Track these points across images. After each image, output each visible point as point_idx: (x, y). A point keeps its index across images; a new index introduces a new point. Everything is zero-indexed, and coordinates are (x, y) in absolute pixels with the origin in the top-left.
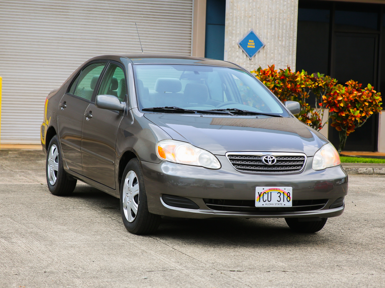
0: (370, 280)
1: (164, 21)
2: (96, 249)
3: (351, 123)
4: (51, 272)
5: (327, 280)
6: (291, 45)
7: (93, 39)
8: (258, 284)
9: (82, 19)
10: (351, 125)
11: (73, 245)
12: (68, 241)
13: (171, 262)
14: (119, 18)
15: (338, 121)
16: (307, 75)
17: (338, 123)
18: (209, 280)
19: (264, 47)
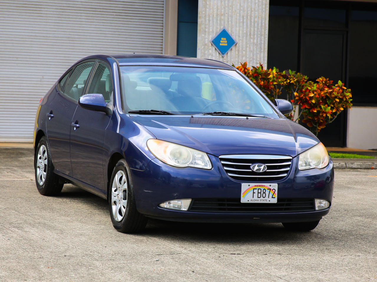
0: (358, 260)
1: (136, 19)
2: (104, 236)
3: (322, 120)
4: (71, 256)
5: (319, 261)
6: (263, 42)
7: (66, 37)
8: (258, 265)
9: (55, 17)
10: (322, 121)
11: (82, 233)
12: (76, 230)
13: (176, 247)
14: (92, 16)
15: (309, 118)
16: (279, 72)
17: (310, 119)
18: (215, 262)
19: (236, 45)
